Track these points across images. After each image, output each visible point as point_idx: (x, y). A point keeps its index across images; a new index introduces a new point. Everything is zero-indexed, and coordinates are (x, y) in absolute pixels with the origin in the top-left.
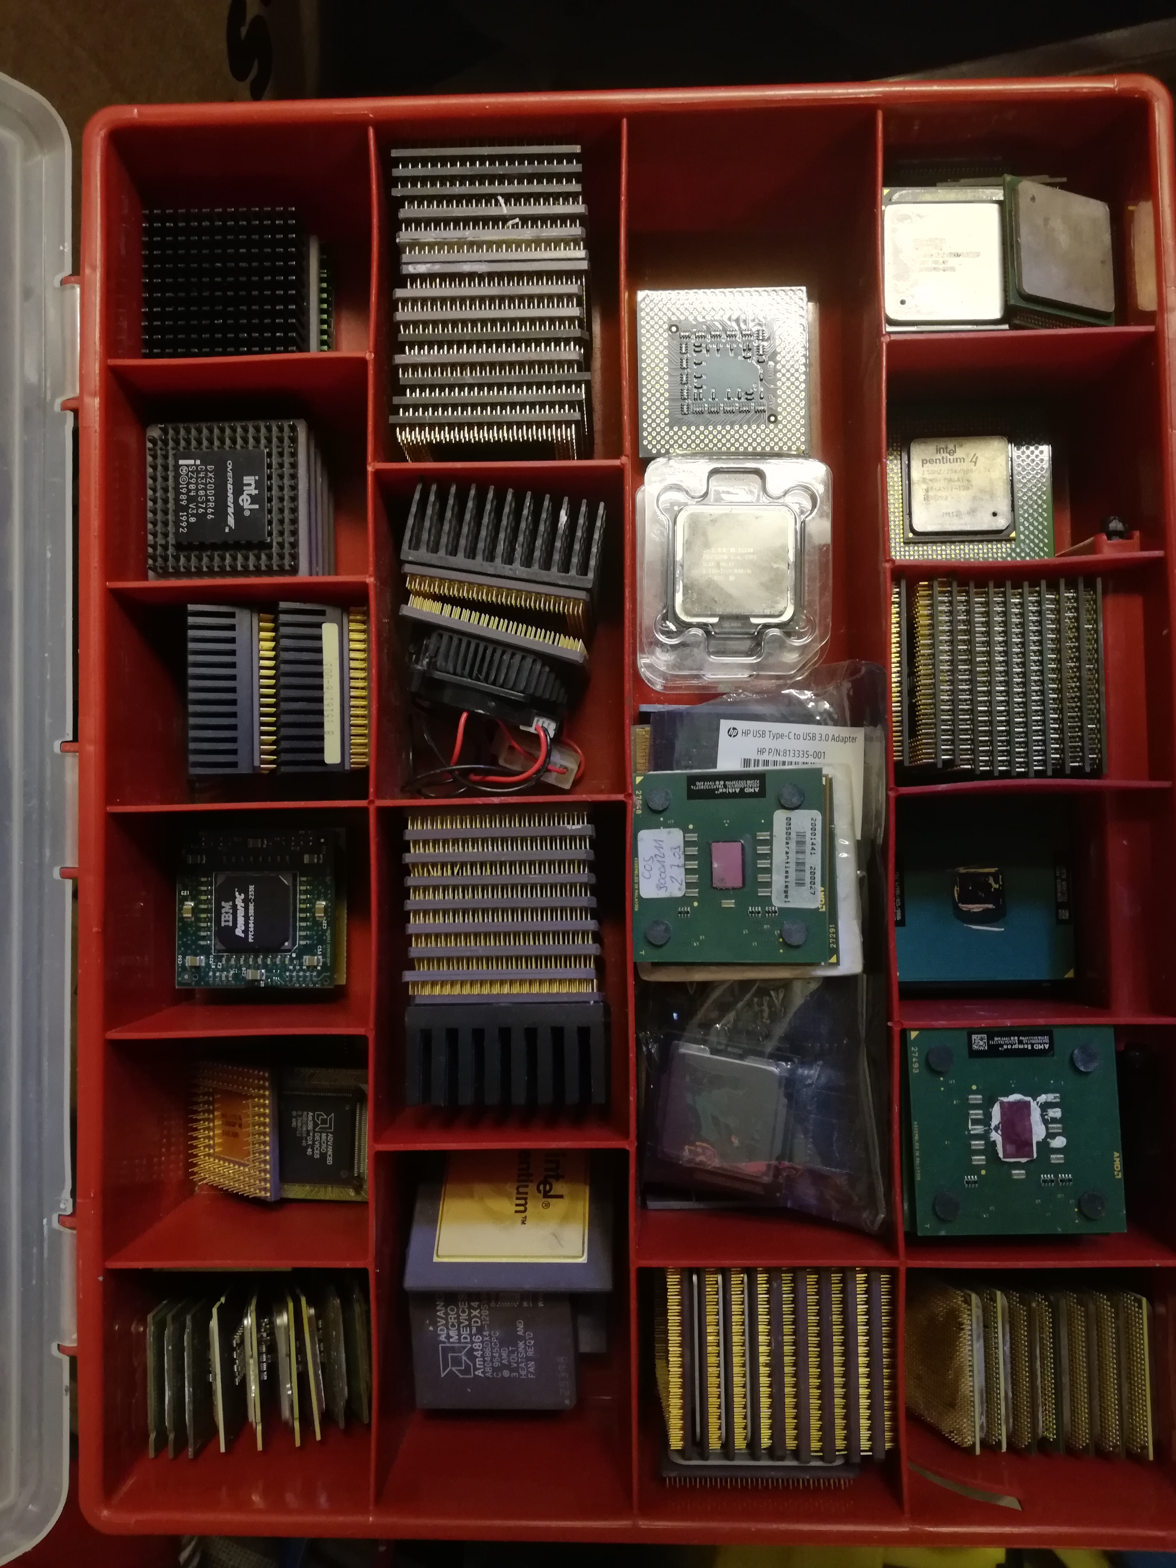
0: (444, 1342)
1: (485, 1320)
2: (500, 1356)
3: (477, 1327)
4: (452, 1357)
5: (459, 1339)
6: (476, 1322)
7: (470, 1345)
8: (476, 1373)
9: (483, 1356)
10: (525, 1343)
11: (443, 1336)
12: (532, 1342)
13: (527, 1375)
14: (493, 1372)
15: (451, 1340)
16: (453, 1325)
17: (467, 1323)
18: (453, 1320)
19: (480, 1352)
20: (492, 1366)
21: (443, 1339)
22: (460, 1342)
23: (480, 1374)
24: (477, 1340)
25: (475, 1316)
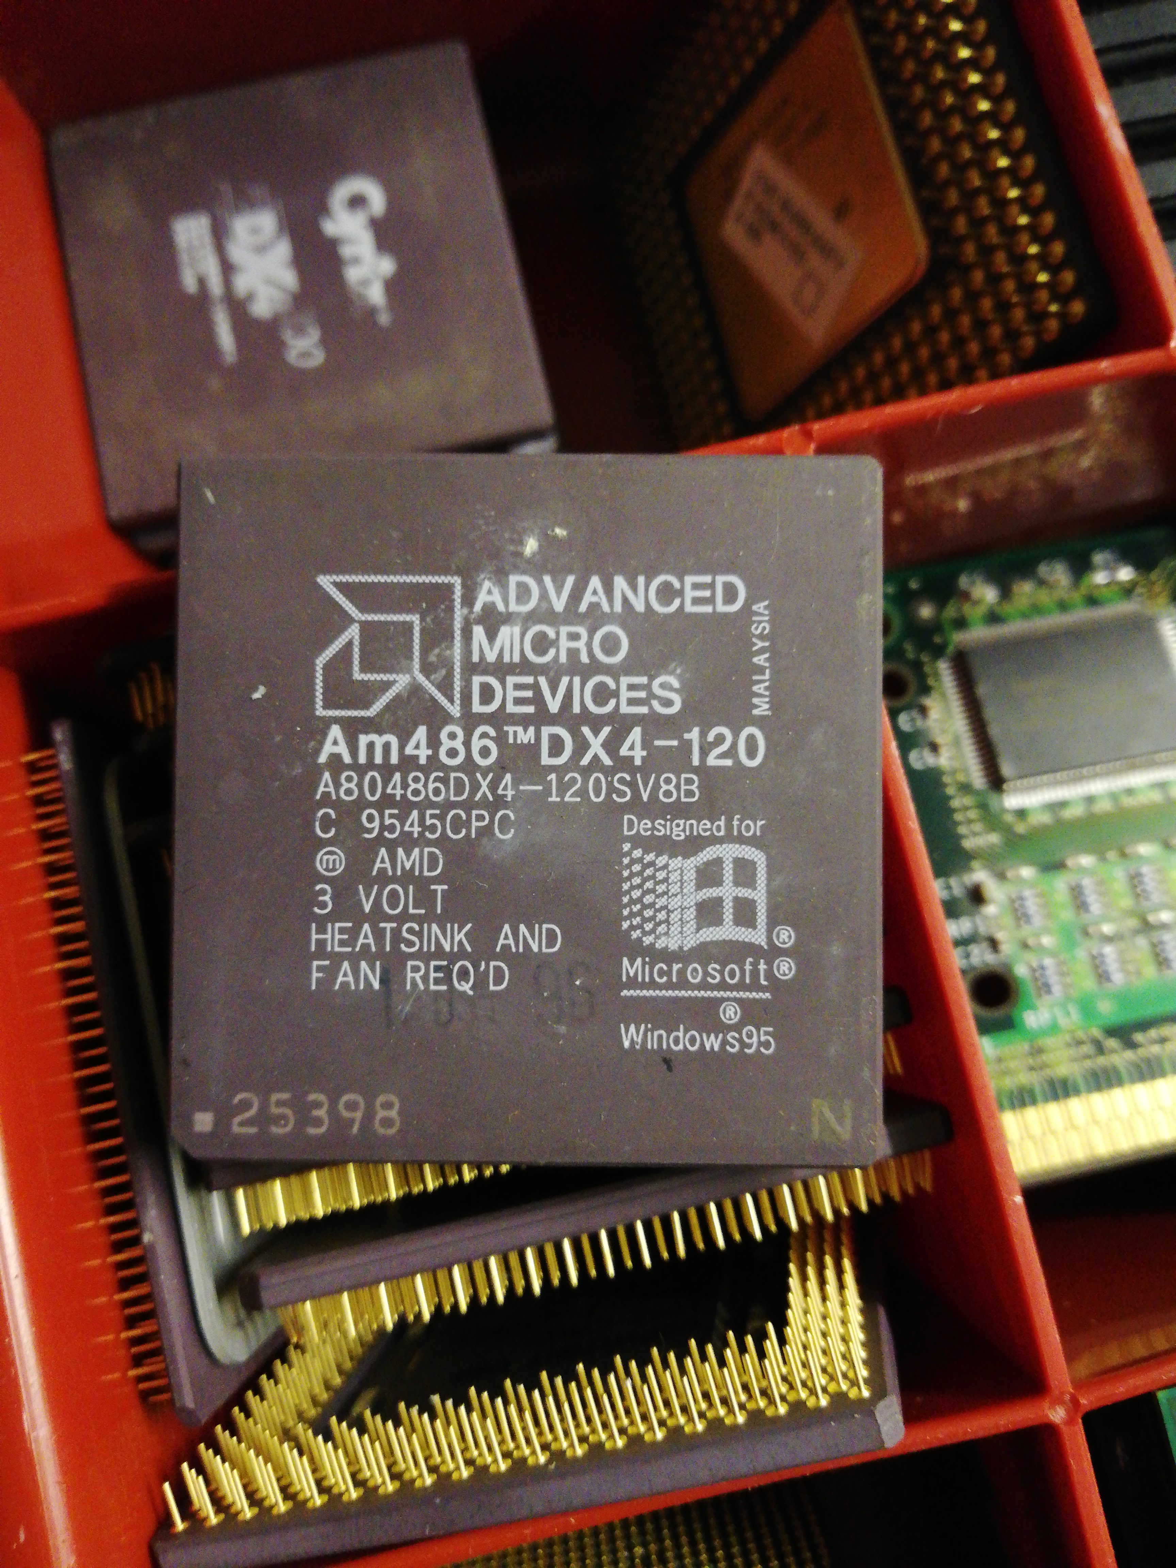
0: (469, 600)
1: (563, 788)
2: (408, 842)
3: (533, 749)
4: (408, 627)
5: (482, 667)
6: (557, 746)
7: (455, 710)
8: (335, 731)
9: (408, 763)
10: (463, 954)
11: (496, 598)
12: (466, 987)
13: (321, 950)
14: (337, 804)
15: (479, 632)
16: (541, 644)
17: (554, 706)
18: (565, 644)
19: (423, 754)
20: (361, 804)
21: (482, 599)
22: (471, 668)
23: (328, 749)
24: (476, 744)
25: (582, 746)
